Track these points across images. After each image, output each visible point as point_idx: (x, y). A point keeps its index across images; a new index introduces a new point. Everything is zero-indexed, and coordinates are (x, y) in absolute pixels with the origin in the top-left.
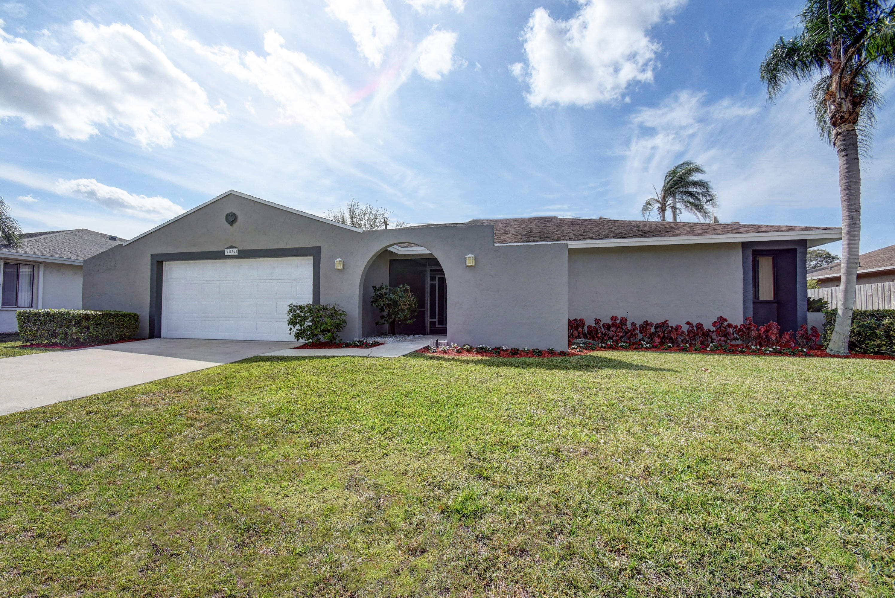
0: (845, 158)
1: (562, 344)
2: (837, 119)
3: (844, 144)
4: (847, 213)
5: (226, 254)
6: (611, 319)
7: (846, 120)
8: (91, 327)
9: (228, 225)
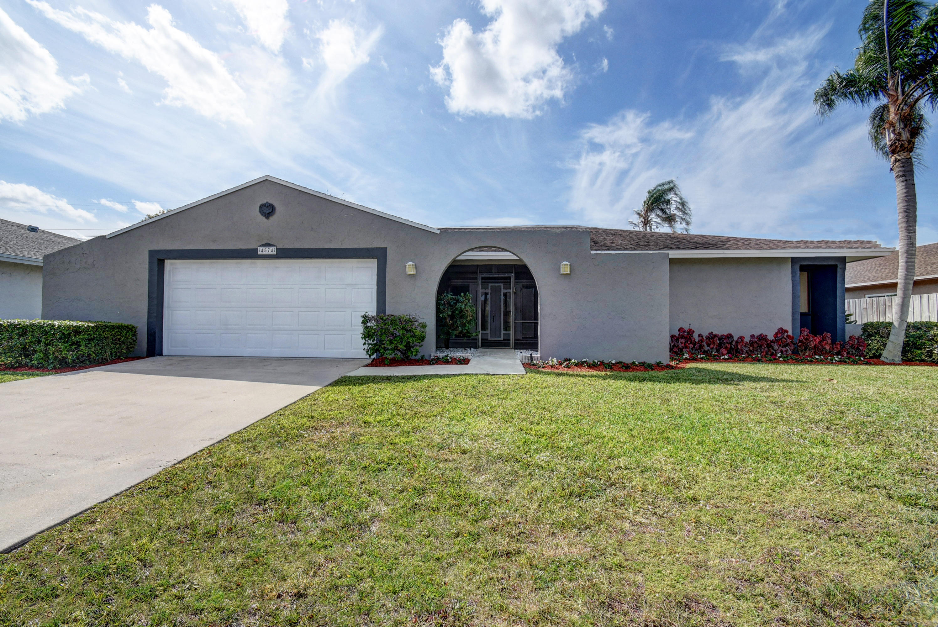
0: (903, 184)
1: (665, 357)
2: (896, 147)
3: (904, 171)
4: (906, 234)
5: (260, 253)
6: (679, 330)
7: (905, 148)
8: (83, 343)
9: (262, 219)
